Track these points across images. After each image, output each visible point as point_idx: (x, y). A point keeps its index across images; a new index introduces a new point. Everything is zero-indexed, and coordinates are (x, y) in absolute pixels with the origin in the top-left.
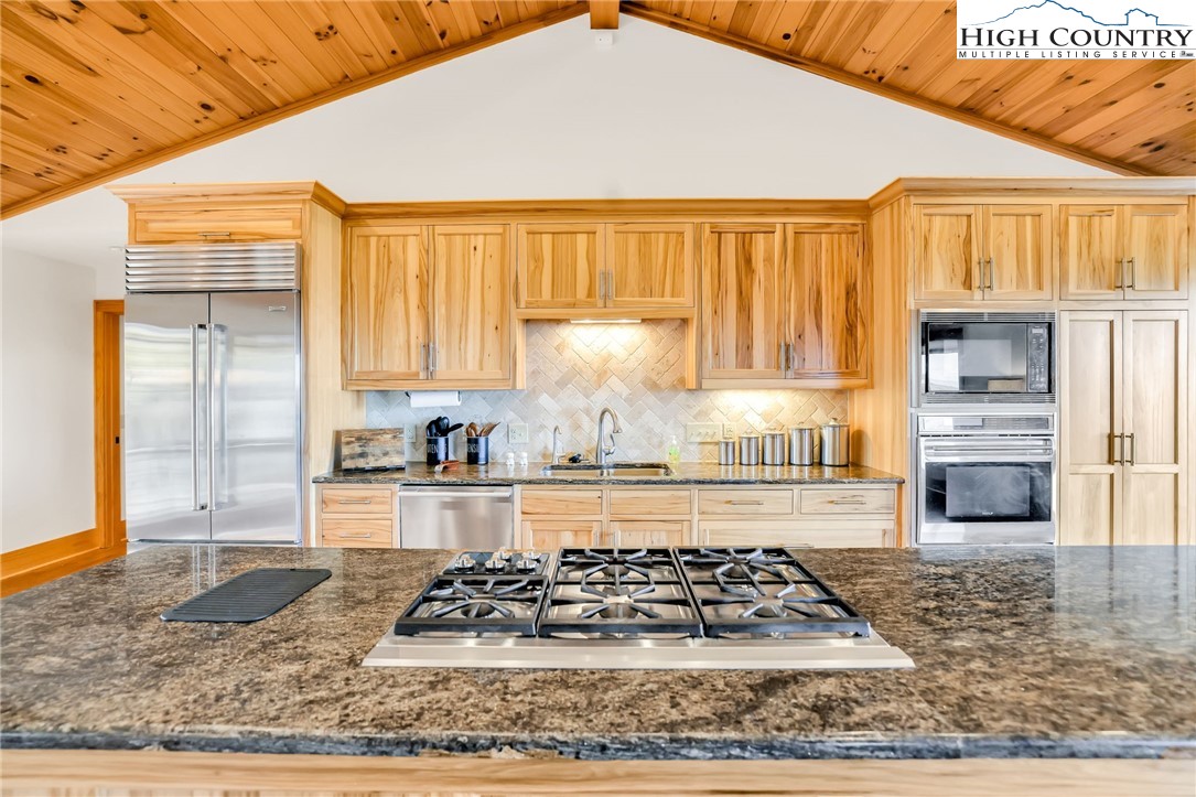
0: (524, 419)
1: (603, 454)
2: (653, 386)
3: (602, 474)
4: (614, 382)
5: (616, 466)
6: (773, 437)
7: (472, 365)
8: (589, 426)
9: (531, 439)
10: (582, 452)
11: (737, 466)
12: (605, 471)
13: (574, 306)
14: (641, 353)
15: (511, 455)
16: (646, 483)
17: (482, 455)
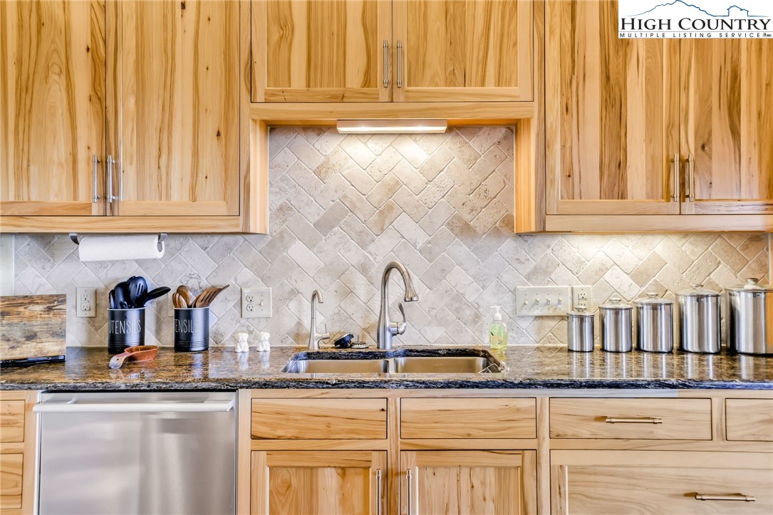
0: (265, 280)
1: (388, 334)
2: (464, 230)
3: (386, 370)
4: (405, 224)
5: (408, 353)
6: (655, 308)
7: (179, 193)
8: (365, 289)
9: (277, 311)
10: (356, 332)
11: (597, 353)
12: (391, 361)
13: (342, 99)
14: (445, 179)
15: (244, 337)
16: (462, 385)
17: (198, 338)
